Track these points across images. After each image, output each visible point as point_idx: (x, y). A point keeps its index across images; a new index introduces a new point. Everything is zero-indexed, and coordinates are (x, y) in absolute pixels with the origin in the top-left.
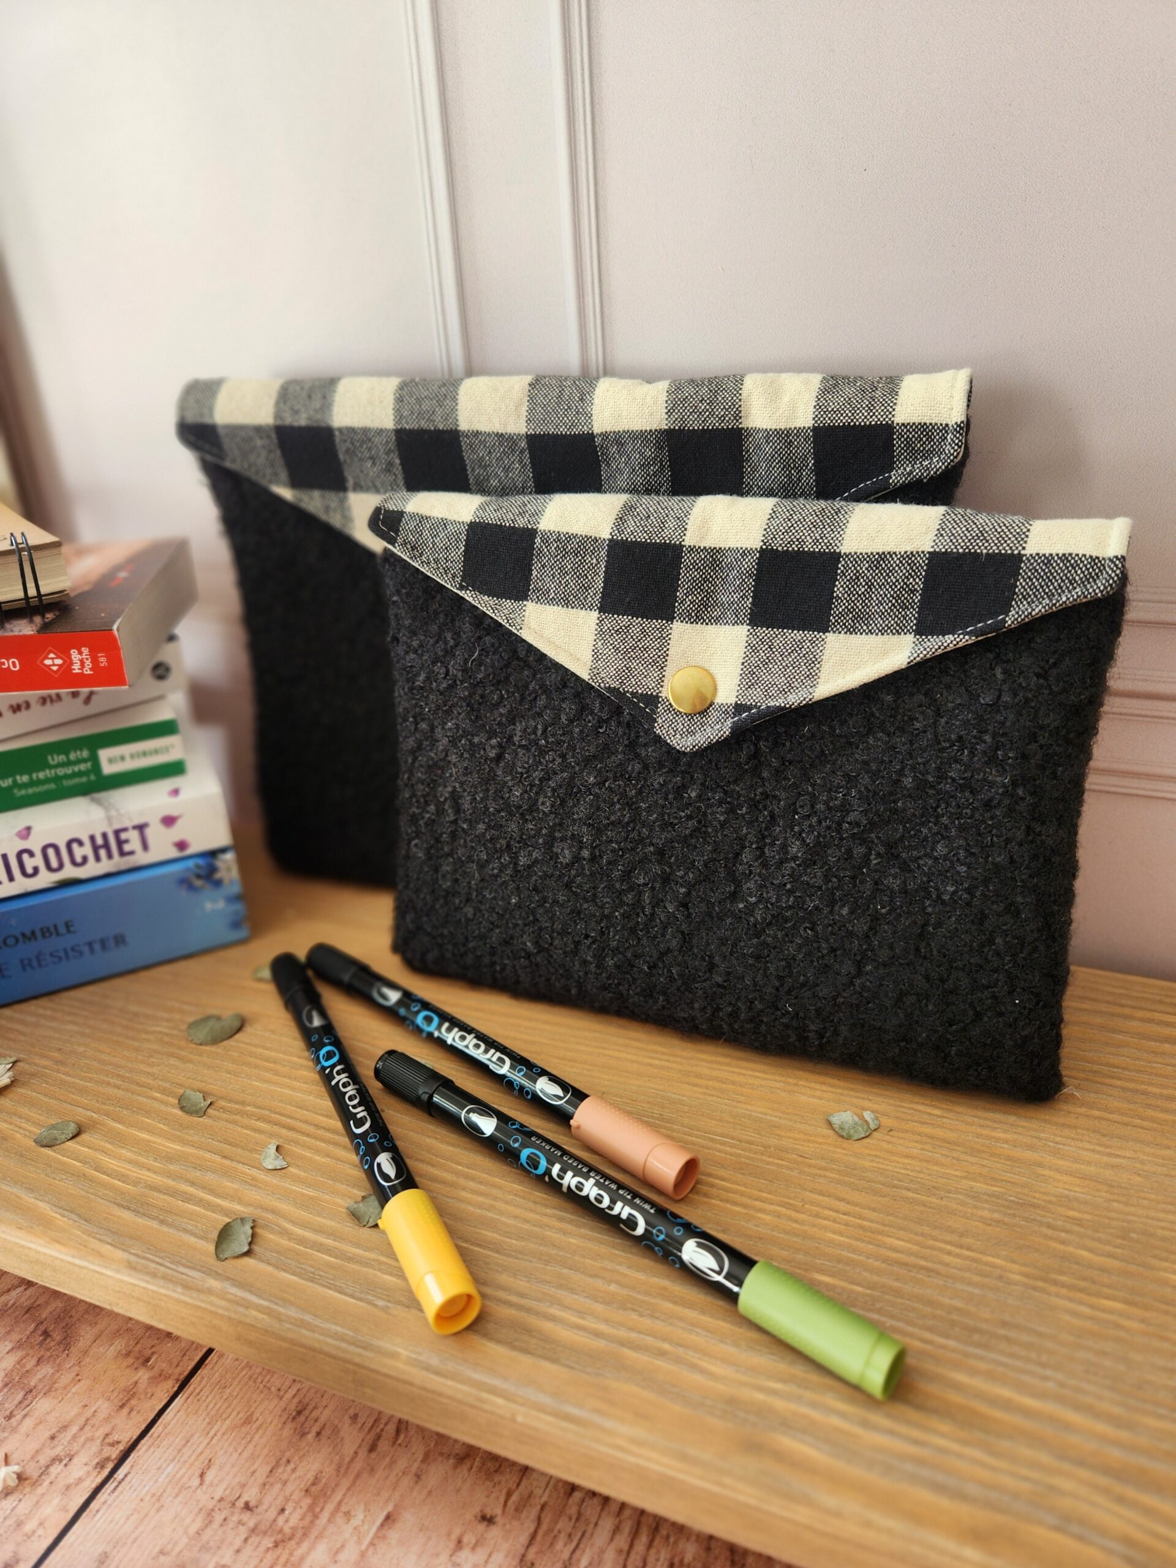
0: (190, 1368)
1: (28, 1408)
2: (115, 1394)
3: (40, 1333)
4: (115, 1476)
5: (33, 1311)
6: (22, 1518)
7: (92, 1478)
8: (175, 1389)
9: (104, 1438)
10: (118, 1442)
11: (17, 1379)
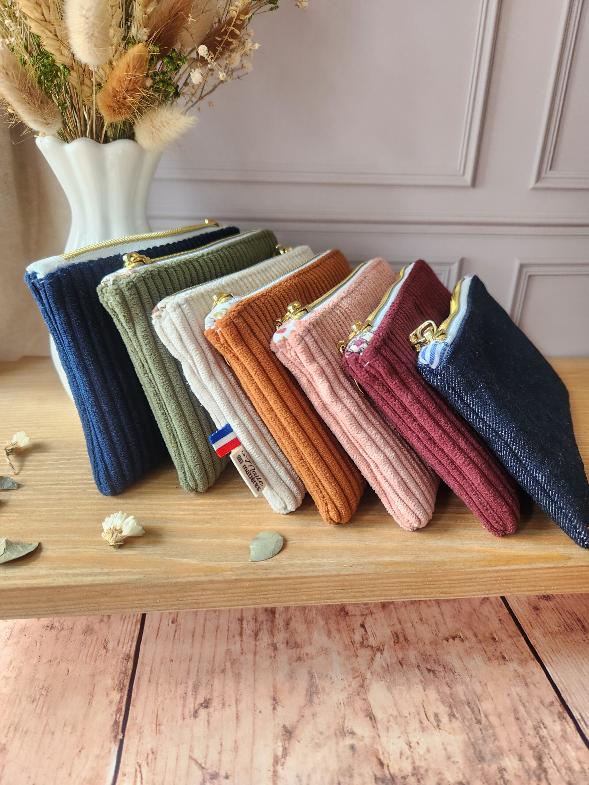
0: (529, 650)
1: (482, 713)
2: (514, 681)
3: (427, 672)
4: (576, 718)
5: (402, 662)
6: (566, 765)
7: (567, 727)
8: (539, 664)
9: (544, 706)
10: (553, 702)
11: (451, 700)
